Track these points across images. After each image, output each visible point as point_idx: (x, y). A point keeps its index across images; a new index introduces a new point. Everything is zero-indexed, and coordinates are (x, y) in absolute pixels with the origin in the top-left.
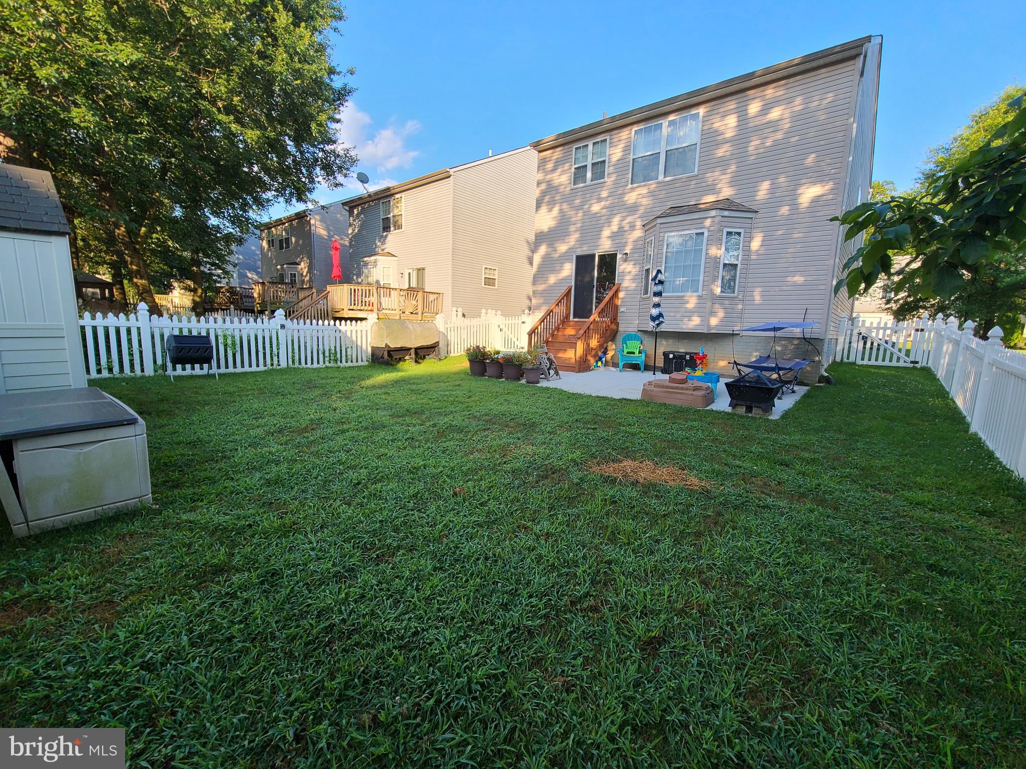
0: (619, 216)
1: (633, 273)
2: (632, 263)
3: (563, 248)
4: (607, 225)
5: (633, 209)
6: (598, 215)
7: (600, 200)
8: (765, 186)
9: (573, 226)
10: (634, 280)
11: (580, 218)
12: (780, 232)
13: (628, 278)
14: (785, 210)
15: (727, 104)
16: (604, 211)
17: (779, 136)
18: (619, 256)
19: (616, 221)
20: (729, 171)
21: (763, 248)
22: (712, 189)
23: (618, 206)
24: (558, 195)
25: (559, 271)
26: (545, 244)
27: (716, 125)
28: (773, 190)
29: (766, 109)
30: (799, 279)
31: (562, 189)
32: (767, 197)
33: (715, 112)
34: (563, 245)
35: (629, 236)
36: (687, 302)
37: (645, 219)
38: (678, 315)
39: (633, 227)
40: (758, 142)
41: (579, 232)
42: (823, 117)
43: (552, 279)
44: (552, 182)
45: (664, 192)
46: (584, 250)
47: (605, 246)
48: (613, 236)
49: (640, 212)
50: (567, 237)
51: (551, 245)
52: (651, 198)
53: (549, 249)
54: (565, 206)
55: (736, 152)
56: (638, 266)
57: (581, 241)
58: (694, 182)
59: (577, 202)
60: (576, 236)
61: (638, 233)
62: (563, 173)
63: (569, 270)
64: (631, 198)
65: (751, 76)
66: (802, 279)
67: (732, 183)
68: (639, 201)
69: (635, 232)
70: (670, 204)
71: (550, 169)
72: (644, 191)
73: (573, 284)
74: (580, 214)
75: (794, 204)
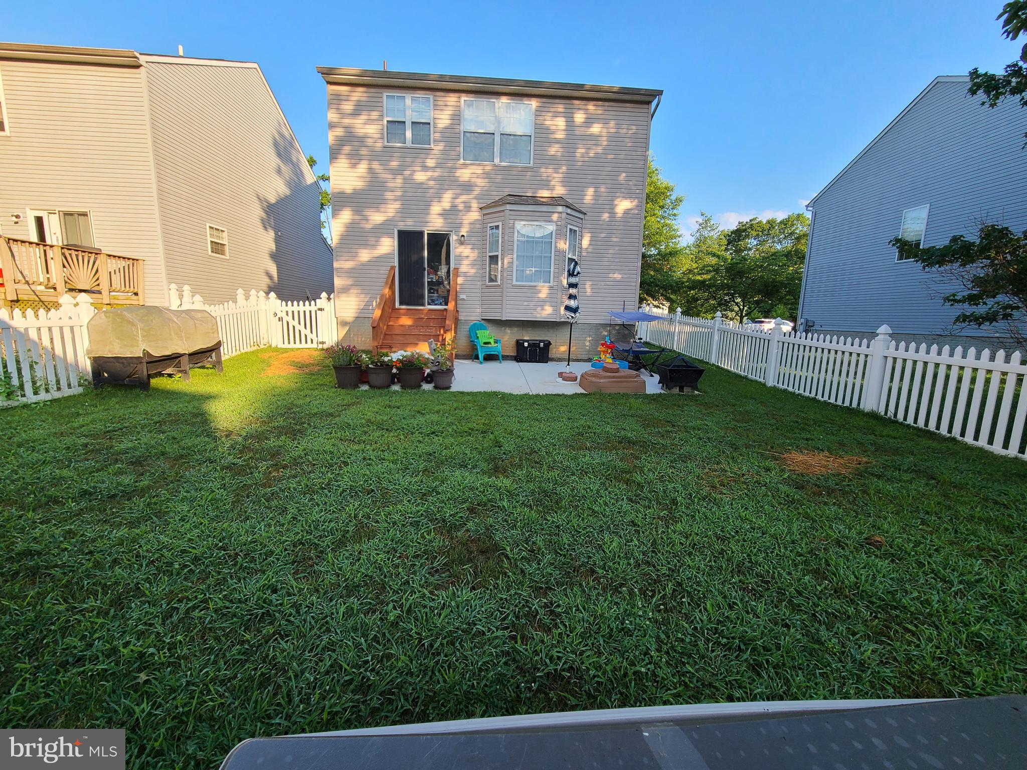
0: (450, 192)
1: (471, 258)
2: (470, 247)
3: (377, 218)
4: (436, 200)
5: (467, 187)
6: (425, 186)
7: (425, 168)
8: (590, 191)
9: (390, 194)
10: (473, 265)
11: (400, 185)
12: (603, 235)
13: (466, 262)
14: (606, 216)
15: (556, 106)
16: (432, 183)
17: (599, 150)
18: (453, 238)
19: (447, 197)
20: (561, 171)
21: (591, 247)
22: (546, 185)
23: (447, 181)
24: (364, 149)
25: (374, 246)
26: (349, 209)
27: (548, 123)
28: (597, 196)
29: (589, 122)
30: (617, 276)
31: (370, 142)
32: (592, 202)
33: (546, 109)
34: (377, 214)
35: (464, 217)
36: (540, 292)
37: (481, 201)
38: (532, 304)
39: (468, 208)
40: (583, 151)
41: (398, 202)
42: (630, 144)
43: (365, 255)
44: (353, 130)
45: (500, 177)
46: (409, 225)
47: (435, 223)
48: (445, 214)
49: (476, 193)
50: (383, 206)
51: (358, 211)
52: (487, 180)
53: (357, 217)
54: (376, 166)
55: (567, 154)
56: (476, 251)
57: (404, 212)
58: (529, 174)
59: (394, 164)
60: (397, 205)
61: (474, 215)
62: (369, 121)
63: (388, 246)
64: (464, 174)
65: (580, 87)
66: (620, 276)
67: (565, 182)
68: (473, 180)
69: (471, 214)
70: (507, 191)
71: (349, 112)
72: (479, 170)
73: (396, 264)
74: (399, 181)
75: (612, 213)
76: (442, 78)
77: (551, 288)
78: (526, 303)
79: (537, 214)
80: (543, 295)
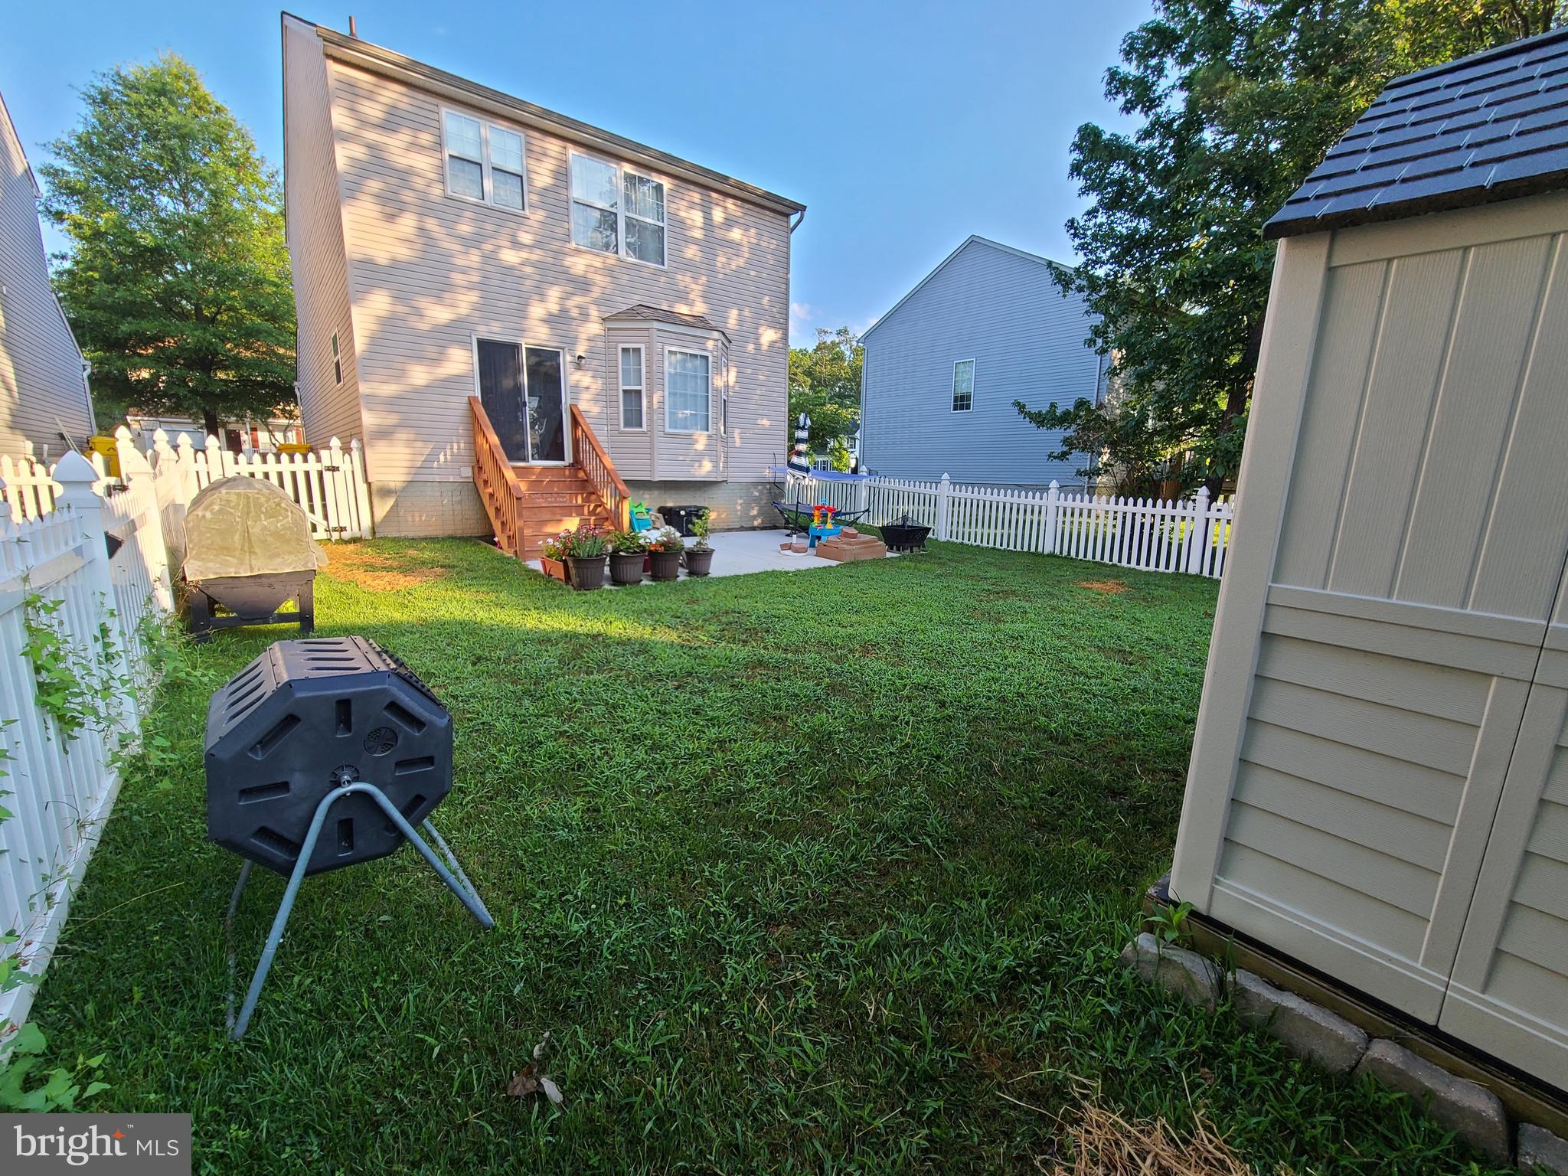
0: (556, 288)
1: (593, 391)
2: (590, 373)
3: (439, 314)
4: (537, 297)
5: (582, 285)
6: (517, 273)
7: (516, 245)
8: (734, 313)
9: (460, 276)
10: (595, 400)
11: (476, 265)
12: (749, 371)
13: (586, 396)
14: (751, 347)
15: (691, 193)
16: (528, 270)
17: (741, 262)
18: (566, 360)
19: (554, 293)
20: (700, 282)
21: (738, 385)
22: (684, 297)
23: (553, 272)
24: (407, 192)
25: (438, 360)
26: (385, 292)
27: (683, 214)
28: (741, 320)
29: (729, 222)
30: (765, 422)
31: (419, 183)
32: (737, 328)
33: (680, 195)
34: (439, 308)
35: (581, 329)
36: (697, 441)
37: (603, 308)
38: (689, 458)
39: (585, 316)
40: (724, 260)
41: (476, 293)
42: (771, 262)
43: (419, 375)
44: (385, 155)
45: (626, 277)
46: (496, 332)
47: (536, 335)
48: (550, 320)
49: (595, 295)
50: (447, 295)
51: (399, 298)
52: (608, 279)
53: (399, 309)
54: (431, 224)
55: (705, 261)
56: (600, 381)
57: (485, 309)
58: (663, 279)
59: (465, 228)
60: (473, 297)
61: (594, 328)
62: (414, 146)
63: (462, 362)
64: (578, 265)
66: (768, 423)
67: (706, 297)
68: (590, 275)
69: (590, 325)
70: (637, 299)
71: (375, 121)
72: (597, 263)
73: (478, 394)
74: (475, 257)
75: (758, 344)
76: (547, 114)
77: (710, 437)
78: (681, 458)
79: (690, 338)
80: (700, 446)
